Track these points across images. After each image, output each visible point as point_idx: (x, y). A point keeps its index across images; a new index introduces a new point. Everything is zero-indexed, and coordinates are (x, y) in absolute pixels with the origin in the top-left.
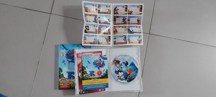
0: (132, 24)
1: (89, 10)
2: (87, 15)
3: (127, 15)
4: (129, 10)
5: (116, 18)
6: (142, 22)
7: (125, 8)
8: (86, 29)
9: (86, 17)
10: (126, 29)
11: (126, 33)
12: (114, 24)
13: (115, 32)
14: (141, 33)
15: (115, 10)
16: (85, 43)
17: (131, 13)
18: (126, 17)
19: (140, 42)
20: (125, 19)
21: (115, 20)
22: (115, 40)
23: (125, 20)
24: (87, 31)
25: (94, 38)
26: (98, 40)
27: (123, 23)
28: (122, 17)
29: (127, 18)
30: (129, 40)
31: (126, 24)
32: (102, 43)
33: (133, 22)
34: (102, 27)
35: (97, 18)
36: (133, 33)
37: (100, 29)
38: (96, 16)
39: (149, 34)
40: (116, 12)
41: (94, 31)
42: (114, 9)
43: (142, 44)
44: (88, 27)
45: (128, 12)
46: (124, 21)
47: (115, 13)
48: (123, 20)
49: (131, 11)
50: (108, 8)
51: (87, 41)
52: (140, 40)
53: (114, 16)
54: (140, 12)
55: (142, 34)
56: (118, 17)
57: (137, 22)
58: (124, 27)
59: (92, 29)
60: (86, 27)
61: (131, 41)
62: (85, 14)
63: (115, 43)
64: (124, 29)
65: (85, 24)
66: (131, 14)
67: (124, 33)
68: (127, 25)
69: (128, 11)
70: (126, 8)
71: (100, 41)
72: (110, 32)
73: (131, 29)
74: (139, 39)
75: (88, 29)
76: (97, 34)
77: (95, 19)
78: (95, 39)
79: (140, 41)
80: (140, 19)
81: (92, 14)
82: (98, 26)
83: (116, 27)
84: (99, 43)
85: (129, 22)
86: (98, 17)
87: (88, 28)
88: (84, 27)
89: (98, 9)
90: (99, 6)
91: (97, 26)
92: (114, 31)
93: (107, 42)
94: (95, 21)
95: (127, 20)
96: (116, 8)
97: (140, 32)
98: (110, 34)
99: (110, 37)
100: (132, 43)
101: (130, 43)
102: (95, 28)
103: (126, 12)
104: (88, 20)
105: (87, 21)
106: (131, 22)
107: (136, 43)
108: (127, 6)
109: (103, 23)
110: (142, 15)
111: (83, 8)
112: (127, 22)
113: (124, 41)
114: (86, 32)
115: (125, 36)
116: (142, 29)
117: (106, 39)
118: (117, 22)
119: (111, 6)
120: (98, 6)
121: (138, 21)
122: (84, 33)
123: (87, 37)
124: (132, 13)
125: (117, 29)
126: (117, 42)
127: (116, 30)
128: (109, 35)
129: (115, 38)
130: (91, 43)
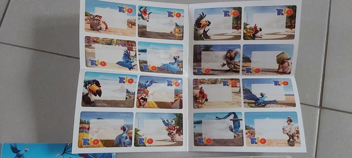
0: (258, 71)
1: (103, 26)
2: (95, 42)
3: (242, 42)
4: (246, 25)
5: (200, 54)
6: (293, 64)
7: (232, 16)
8: (86, 91)
9: (90, 50)
10: (237, 90)
11: (238, 103)
12: (195, 74)
13: (199, 99)
14: (294, 105)
15: (198, 24)
16: (84, 143)
17: (253, 33)
18: (238, 50)
19: (292, 140)
20: (233, 54)
21: (197, 59)
22: (199, 129)
23: (232, 58)
24: (93, 98)
25: (122, 122)
26: (137, 130)
27: (226, 68)
28: (222, 48)
29: (241, 51)
30: (251, 132)
31: (238, 72)
32: (150, 141)
33: (261, 67)
34: (152, 83)
35: (132, 53)
36: (265, 104)
37: (142, 88)
38: (130, 45)
39: (321, 107)
40: (201, 31)
41: (122, 97)
42: (194, 23)
43: (301, 147)
44: (98, 84)
45: (242, 30)
46: (228, 64)
47: (197, 37)
48: (226, 57)
49: (255, 27)
50: (175, 20)
51: (91, 136)
52: (293, 131)
53: (195, 46)
54: (289, 31)
55: (298, 109)
56: (208, 48)
57: (276, 66)
58: (230, 82)
59: (111, 91)
60: (87, 84)
61: (258, 136)
62: (88, 39)
63: (198, 140)
64: (229, 89)
65: (84, 72)
66: (254, 37)
67: (232, 104)
68: (241, 77)
69: (245, 28)
70: (237, 20)
71: (145, 134)
72: (181, 102)
73: (256, 90)
74: (288, 129)
75: (99, 93)
76: (135, 110)
77: (127, 55)
78: (124, 129)
79: (292, 136)
80: (287, 55)
81: (115, 37)
82: (137, 81)
83: (202, 82)
84: (139, 143)
85: (247, 64)
86: (137, 47)
87: (95, 87)
88: (81, 84)
89: (139, 22)
90: (144, 12)
91: (131, 81)
92: (195, 98)
93: (169, 138)
94: (127, 62)
95: (239, 60)
96: (202, 17)
97: (290, 100)
98: (181, 107)
99: (180, 117)
100: (263, 141)
101: (253, 141)
102: (127, 86)
103: (236, 32)
104: (99, 58)
105: (93, 63)
106: (253, 65)
107: (278, 143)
108: (239, 9)
109: (154, 69)
110: (295, 42)
111: (82, 18)
112: (241, 64)
113: (230, 135)
114: (87, 101)
115: (235, 116)
116: (295, 91)
117: (166, 125)
118: (205, 66)
119: (186, 14)
120: (138, 12)
121: (282, 61)
122: (79, 108)
123: (93, 122)
124: (259, 34)
125: (207, 88)
126: (205, 136)
127: (201, 92)
128: (178, 111)
129: (199, 122)
130: (107, 143)
